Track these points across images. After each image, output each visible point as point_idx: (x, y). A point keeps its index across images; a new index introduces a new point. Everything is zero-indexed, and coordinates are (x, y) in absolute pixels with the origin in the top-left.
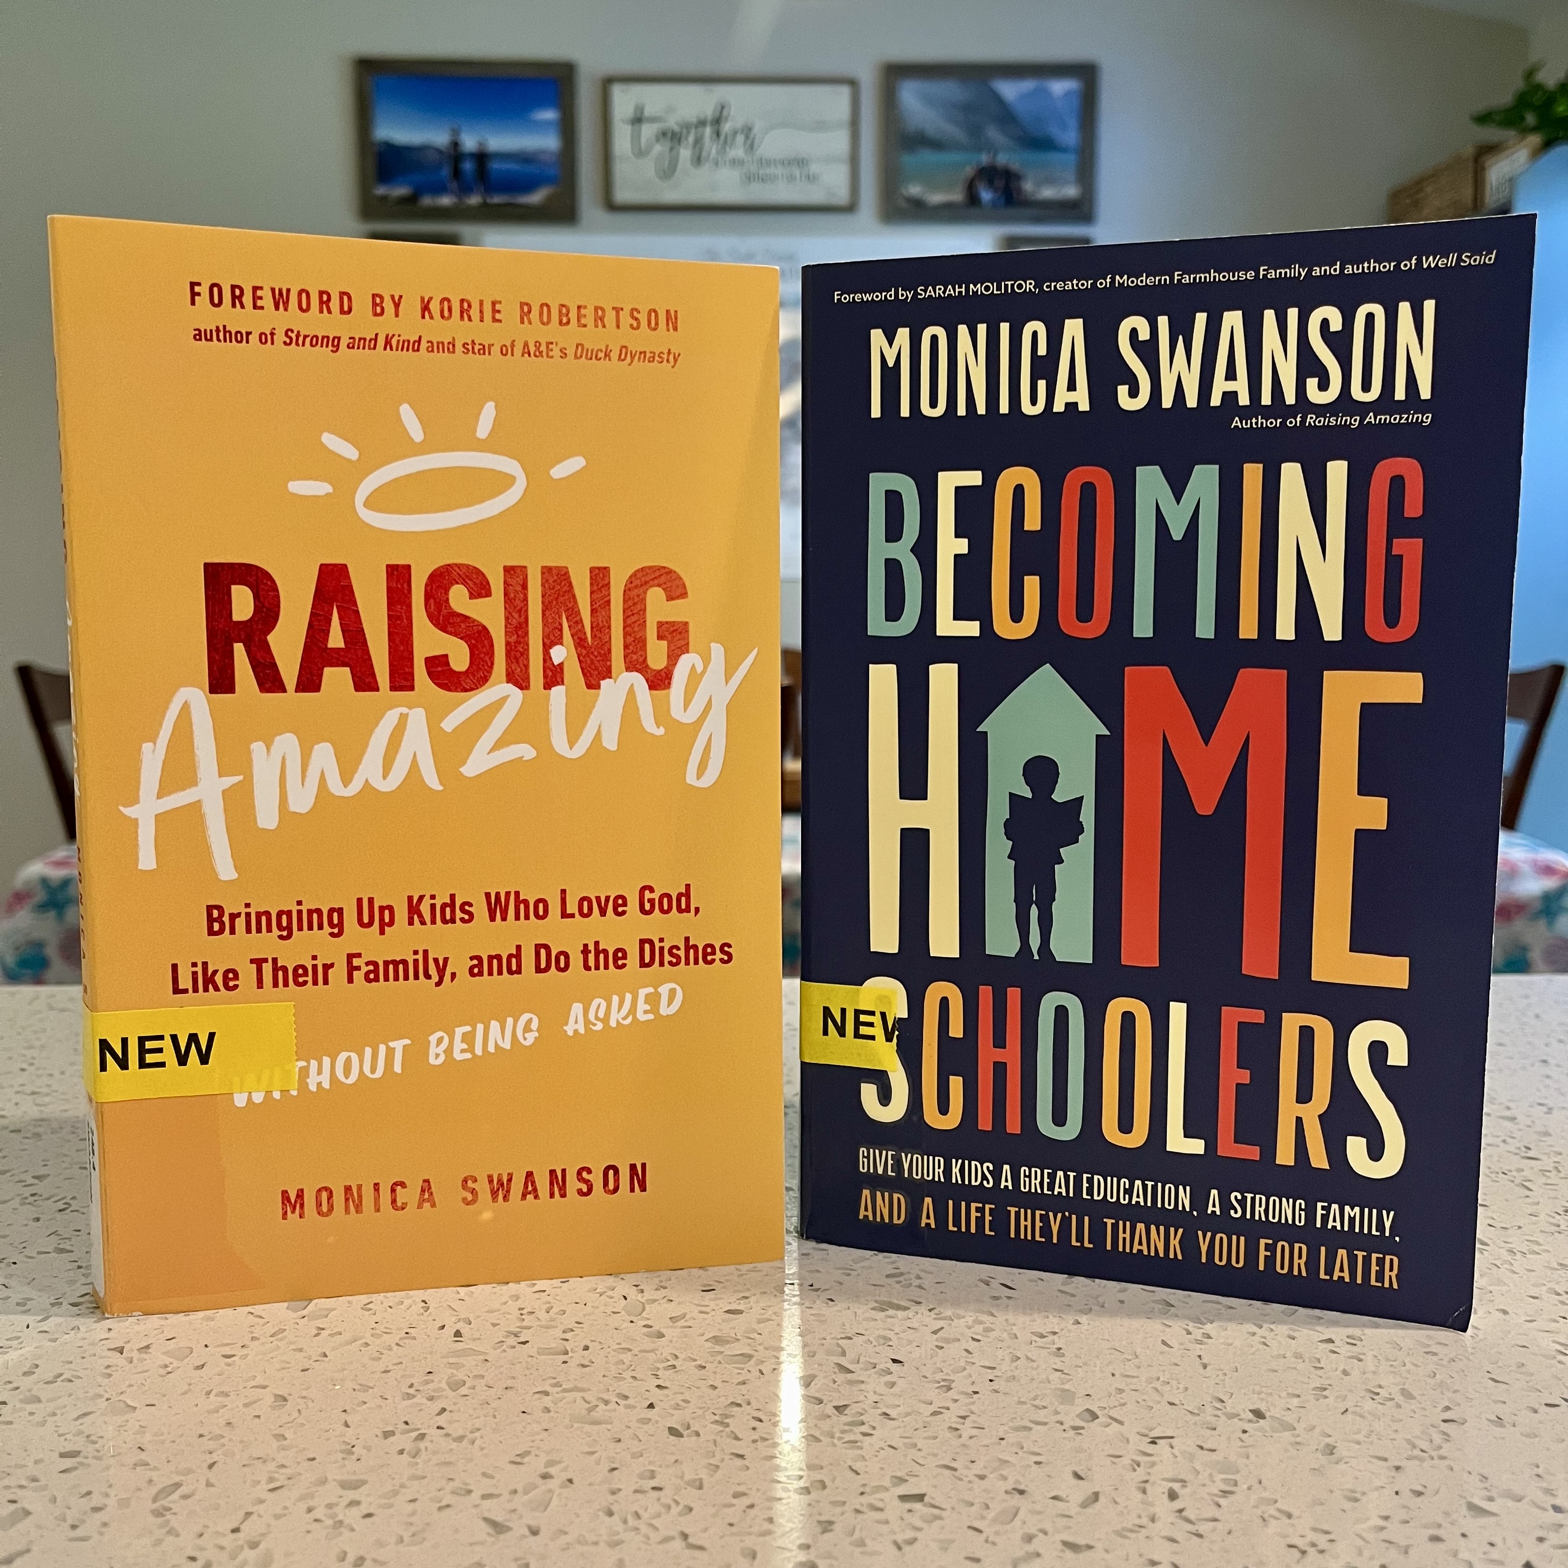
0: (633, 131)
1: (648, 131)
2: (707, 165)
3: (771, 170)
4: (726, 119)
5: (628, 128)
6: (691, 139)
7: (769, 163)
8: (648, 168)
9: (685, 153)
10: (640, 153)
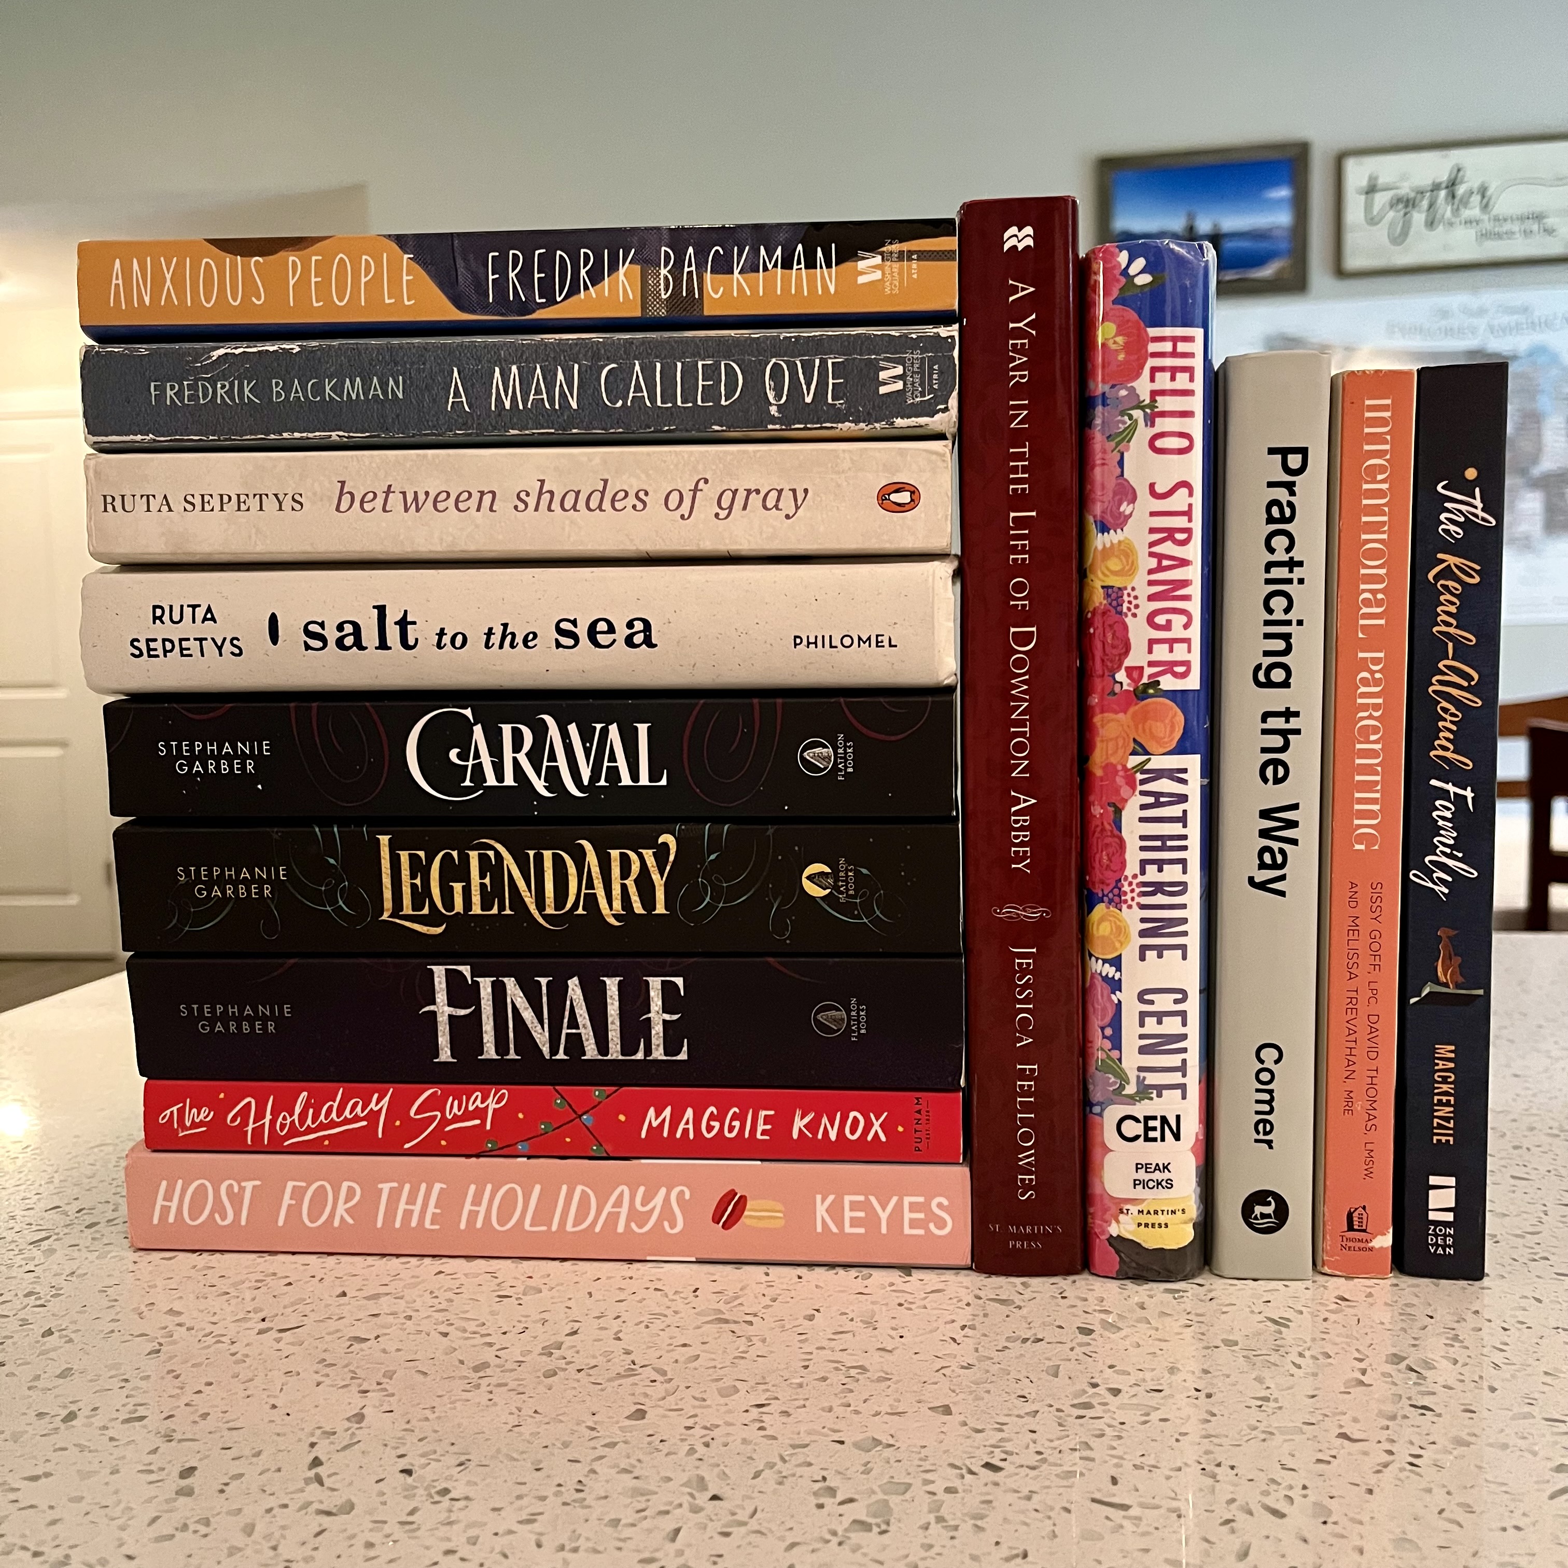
0: (1366, 200)
1: (1381, 199)
2: (1441, 227)
3: (1507, 227)
4: (1462, 182)
5: (1363, 197)
6: (1425, 203)
7: (1505, 220)
8: (1381, 233)
9: (1419, 217)
10: (1372, 221)
